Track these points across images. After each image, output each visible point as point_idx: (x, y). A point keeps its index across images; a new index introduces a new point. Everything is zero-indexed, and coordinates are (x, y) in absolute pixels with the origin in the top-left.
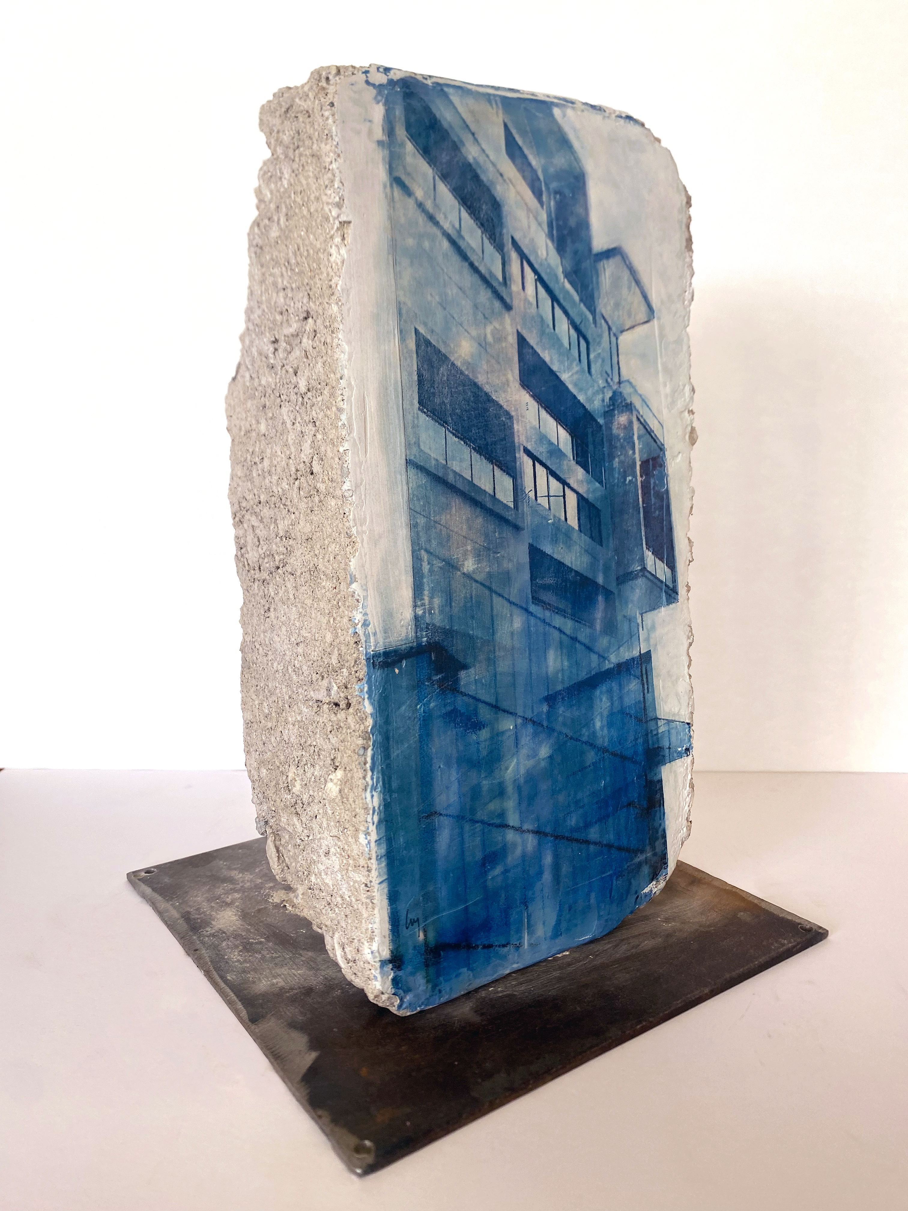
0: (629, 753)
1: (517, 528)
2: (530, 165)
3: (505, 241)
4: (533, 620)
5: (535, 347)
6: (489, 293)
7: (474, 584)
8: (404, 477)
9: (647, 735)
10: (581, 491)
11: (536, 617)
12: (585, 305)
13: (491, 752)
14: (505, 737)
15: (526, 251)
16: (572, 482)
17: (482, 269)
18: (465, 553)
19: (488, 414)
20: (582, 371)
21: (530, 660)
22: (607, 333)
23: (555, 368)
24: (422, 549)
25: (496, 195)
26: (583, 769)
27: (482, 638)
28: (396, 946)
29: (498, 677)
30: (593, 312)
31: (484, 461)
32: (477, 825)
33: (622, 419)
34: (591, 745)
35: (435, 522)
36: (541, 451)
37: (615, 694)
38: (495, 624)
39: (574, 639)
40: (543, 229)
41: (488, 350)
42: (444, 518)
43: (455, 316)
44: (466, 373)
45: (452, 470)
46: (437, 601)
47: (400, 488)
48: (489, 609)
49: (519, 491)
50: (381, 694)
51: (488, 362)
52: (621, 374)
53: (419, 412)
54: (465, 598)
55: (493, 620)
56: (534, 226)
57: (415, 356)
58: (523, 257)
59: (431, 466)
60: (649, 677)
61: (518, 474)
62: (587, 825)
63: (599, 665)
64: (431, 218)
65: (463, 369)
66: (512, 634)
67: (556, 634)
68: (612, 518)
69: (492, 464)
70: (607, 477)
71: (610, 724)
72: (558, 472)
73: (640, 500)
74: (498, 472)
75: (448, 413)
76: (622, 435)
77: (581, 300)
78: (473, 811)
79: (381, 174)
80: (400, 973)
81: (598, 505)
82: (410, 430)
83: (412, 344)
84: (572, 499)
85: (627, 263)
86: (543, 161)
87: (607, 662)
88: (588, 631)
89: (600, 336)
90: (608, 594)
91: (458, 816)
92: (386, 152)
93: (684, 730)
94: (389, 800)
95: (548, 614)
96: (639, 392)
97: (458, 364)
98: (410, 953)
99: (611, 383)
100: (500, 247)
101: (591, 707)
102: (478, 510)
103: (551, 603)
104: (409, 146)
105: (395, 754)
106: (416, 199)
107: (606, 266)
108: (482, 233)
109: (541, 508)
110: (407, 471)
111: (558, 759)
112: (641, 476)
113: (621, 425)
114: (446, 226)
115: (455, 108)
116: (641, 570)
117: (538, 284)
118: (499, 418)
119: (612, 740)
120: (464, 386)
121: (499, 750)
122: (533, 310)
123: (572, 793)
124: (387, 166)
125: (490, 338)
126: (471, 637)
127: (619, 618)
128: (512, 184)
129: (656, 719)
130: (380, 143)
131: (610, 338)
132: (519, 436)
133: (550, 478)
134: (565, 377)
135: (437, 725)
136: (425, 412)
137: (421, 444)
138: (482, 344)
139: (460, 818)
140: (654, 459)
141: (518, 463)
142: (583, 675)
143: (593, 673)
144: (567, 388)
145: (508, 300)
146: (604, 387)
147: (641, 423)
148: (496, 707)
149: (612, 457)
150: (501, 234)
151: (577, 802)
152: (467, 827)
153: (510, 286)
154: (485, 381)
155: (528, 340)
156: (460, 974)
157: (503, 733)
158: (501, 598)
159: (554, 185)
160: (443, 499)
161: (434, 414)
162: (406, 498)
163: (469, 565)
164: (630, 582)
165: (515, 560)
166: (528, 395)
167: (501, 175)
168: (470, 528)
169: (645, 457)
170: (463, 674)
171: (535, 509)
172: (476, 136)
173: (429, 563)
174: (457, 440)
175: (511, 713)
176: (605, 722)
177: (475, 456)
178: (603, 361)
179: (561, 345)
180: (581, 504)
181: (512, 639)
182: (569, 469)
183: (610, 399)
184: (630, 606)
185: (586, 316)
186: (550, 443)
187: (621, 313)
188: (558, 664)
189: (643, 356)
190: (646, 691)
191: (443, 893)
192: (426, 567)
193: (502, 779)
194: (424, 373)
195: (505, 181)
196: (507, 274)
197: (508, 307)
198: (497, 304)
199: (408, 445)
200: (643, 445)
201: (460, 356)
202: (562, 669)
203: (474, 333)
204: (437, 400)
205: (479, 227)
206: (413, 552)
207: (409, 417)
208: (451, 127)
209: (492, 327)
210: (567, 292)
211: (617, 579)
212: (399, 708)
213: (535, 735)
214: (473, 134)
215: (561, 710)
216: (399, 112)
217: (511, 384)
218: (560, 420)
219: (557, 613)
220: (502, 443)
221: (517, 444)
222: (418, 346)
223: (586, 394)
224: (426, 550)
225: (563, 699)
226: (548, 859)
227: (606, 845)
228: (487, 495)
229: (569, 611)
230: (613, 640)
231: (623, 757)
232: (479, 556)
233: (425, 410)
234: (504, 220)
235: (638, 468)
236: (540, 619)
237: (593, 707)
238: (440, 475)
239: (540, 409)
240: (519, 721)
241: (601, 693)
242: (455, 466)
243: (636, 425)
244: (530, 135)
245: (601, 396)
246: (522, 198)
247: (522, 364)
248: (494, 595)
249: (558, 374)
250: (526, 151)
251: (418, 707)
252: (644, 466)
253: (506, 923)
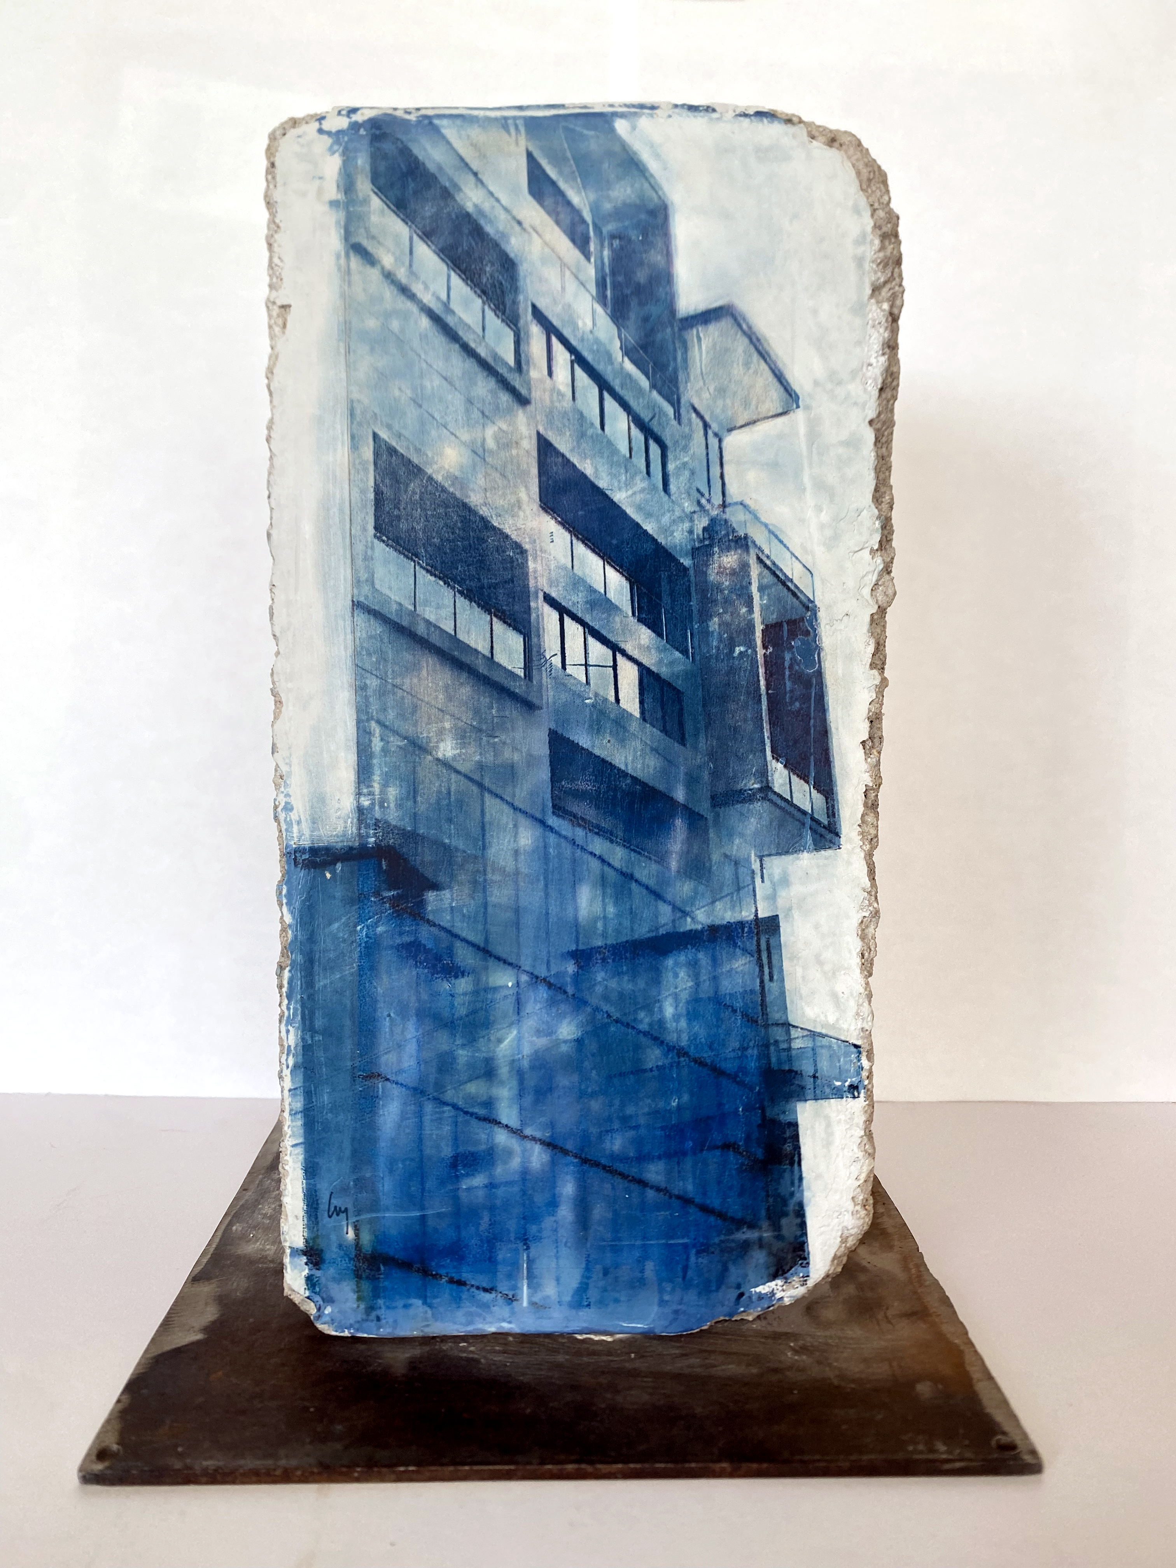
0: (729, 1066)
1: (529, 706)
2: (569, 203)
3: (521, 311)
4: (552, 839)
5: (568, 455)
6: (492, 383)
7: (453, 776)
8: (349, 623)
9: (767, 1046)
10: (646, 661)
11: (558, 833)
12: (660, 393)
13: (474, 1012)
14: (498, 996)
15: (556, 322)
16: (629, 648)
17: (482, 352)
18: (441, 732)
19: (484, 545)
20: (654, 488)
21: (547, 895)
22: (702, 432)
23: (602, 484)
24: (372, 719)
25: (508, 249)
26: (639, 1071)
27: (464, 852)
28: (314, 1235)
29: (490, 909)
30: (676, 404)
31: (477, 610)
32: (446, 1108)
33: (730, 560)
34: (656, 1039)
35: (394, 685)
36: (575, 601)
37: (703, 971)
38: (488, 835)
39: (628, 876)
40: (587, 290)
41: (489, 459)
42: (407, 683)
43: (437, 416)
44: (451, 490)
45: (424, 619)
46: (393, 792)
47: (342, 637)
48: (478, 813)
49: (534, 653)
50: (303, 902)
51: (486, 475)
52: (727, 493)
53: (376, 541)
54: (439, 792)
55: (483, 828)
56: (572, 286)
57: (371, 468)
58: (550, 329)
59: (391, 611)
60: (775, 958)
61: (533, 629)
62: (642, 1158)
63: (674, 921)
64: (405, 291)
65: (446, 485)
66: (516, 852)
67: (595, 864)
68: (704, 706)
69: (490, 613)
70: (696, 644)
71: (692, 1015)
72: (604, 632)
73: (762, 683)
74: (498, 626)
75: (420, 543)
76: (727, 583)
77: (653, 386)
78: (440, 1087)
79: (334, 241)
80: (318, 1273)
81: (679, 684)
82: (359, 562)
83: (368, 453)
84: (629, 675)
85: (744, 326)
86: (592, 196)
87: (689, 920)
88: (654, 867)
89: (688, 437)
90: (694, 819)
91: (415, 1089)
92: (342, 215)
93: (847, 1054)
94: (310, 1042)
95: (580, 833)
96: (763, 520)
97: (439, 478)
98: (332, 1252)
99: (708, 507)
100: (512, 320)
101: (656, 980)
102: (465, 675)
103: (588, 817)
104: (376, 202)
105: (322, 983)
106: (383, 268)
107: (701, 335)
108: (484, 303)
109: (572, 681)
110: (353, 616)
111: (592, 1046)
112: (765, 647)
113: (725, 568)
114: (427, 299)
115: (448, 143)
116: (760, 790)
117: (576, 366)
118: (504, 552)
119: (695, 1039)
120: (447, 507)
121: (486, 1011)
122: (567, 403)
123: (617, 1102)
124: (342, 231)
125: (491, 444)
126: (446, 848)
127: (715, 857)
128: (537, 232)
129: (787, 1026)
130: (334, 204)
131: (706, 439)
132: (536, 578)
133: (591, 640)
134: (620, 497)
135: (387, 958)
136: (384, 541)
137: (377, 582)
138: (479, 452)
139: (418, 1092)
140: (792, 623)
141: (533, 616)
142: (643, 931)
143: (662, 931)
144: (624, 513)
145: (524, 392)
146: (694, 512)
147: (766, 566)
148: (485, 951)
149: (705, 616)
150: (515, 302)
151: (625, 1120)
152: (429, 1107)
153: (528, 371)
154: (482, 501)
155: (556, 445)
156: (410, 1305)
157: (495, 989)
158: (498, 800)
159: (610, 227)
160: (408, 657)
161: (398, 543)
162: (350, 651)
163: (447, 749)
164: (739, 806)
165: (524, 750)
166: (553, 522)
167: (519, 223)
168: (450, 699)
169: (773, 618)
170: (431, 896)
171: (562, 681)
172: (480, 176)
173: (382, 740)
174: (433, 578)
175: (510, 964)
176: (682, 1008)
177: (461, 602)
178: (693, 473)
179: (614, 451)
180: (645, 681)
181: (516, 860)
182: (625, 628)
183: (705, 529)
184: (737, 841)
185: (661, 410)
186: (592, 590)
187: (728, 402)
188: (597, 909)
189: (773, 466)
190: (766, 977)
191: (387, 1186)
192: (377, 745)
193: (491, 1055)
194: (385, 490)
195: (524, 230)
196: (523, 356)
197: (523, 401)
198: (505, 398)
199: (357, 583)
200: (769, 599)
201: (442, 468)
202: (605, 917)
203: (465, 436)
204: (403, 526)
205: (479, 296)
206: (359, 722)
207: (360, 547)
208: (440, 168)
209: (496, 429)
210: (629, 376)
211: (713, 798)
212: (330, 924)
213: (552, 1003)
214: (475, 174)
215: (600, 976)
216: (362, 161)
217: (525, 506)
218: (610, 558)
219: (597, 834)
220: (507, 586)
221: (532, 589)
222: (377, 454)
223: (658, 521)
224: (378, 722)
225: (604, 960)
226: (568, 1188)
227: (679, 1197)
228: (480, 656)
229: (621, 834)
230: (701, 888)
231: (718, 1072)
232: (463, 737)
233: (384, 538)
234: (521, 283)
235: (758, 635)
236: (565, 838)
237: (659, 983)
238: (405, 623)
239: (575, 541)
240: (524, 978)
241: (676, 964)
242: (430, 614)
243: (755, 571)
244: (572, 162)
245: (687, 525)
246: (553, 250)
247: (544, 479)
248: (486, 795)
249: (608, 492)
250: (562, 185)
251: (359, 928)
252: (772, 632)
253: (490, 1259)
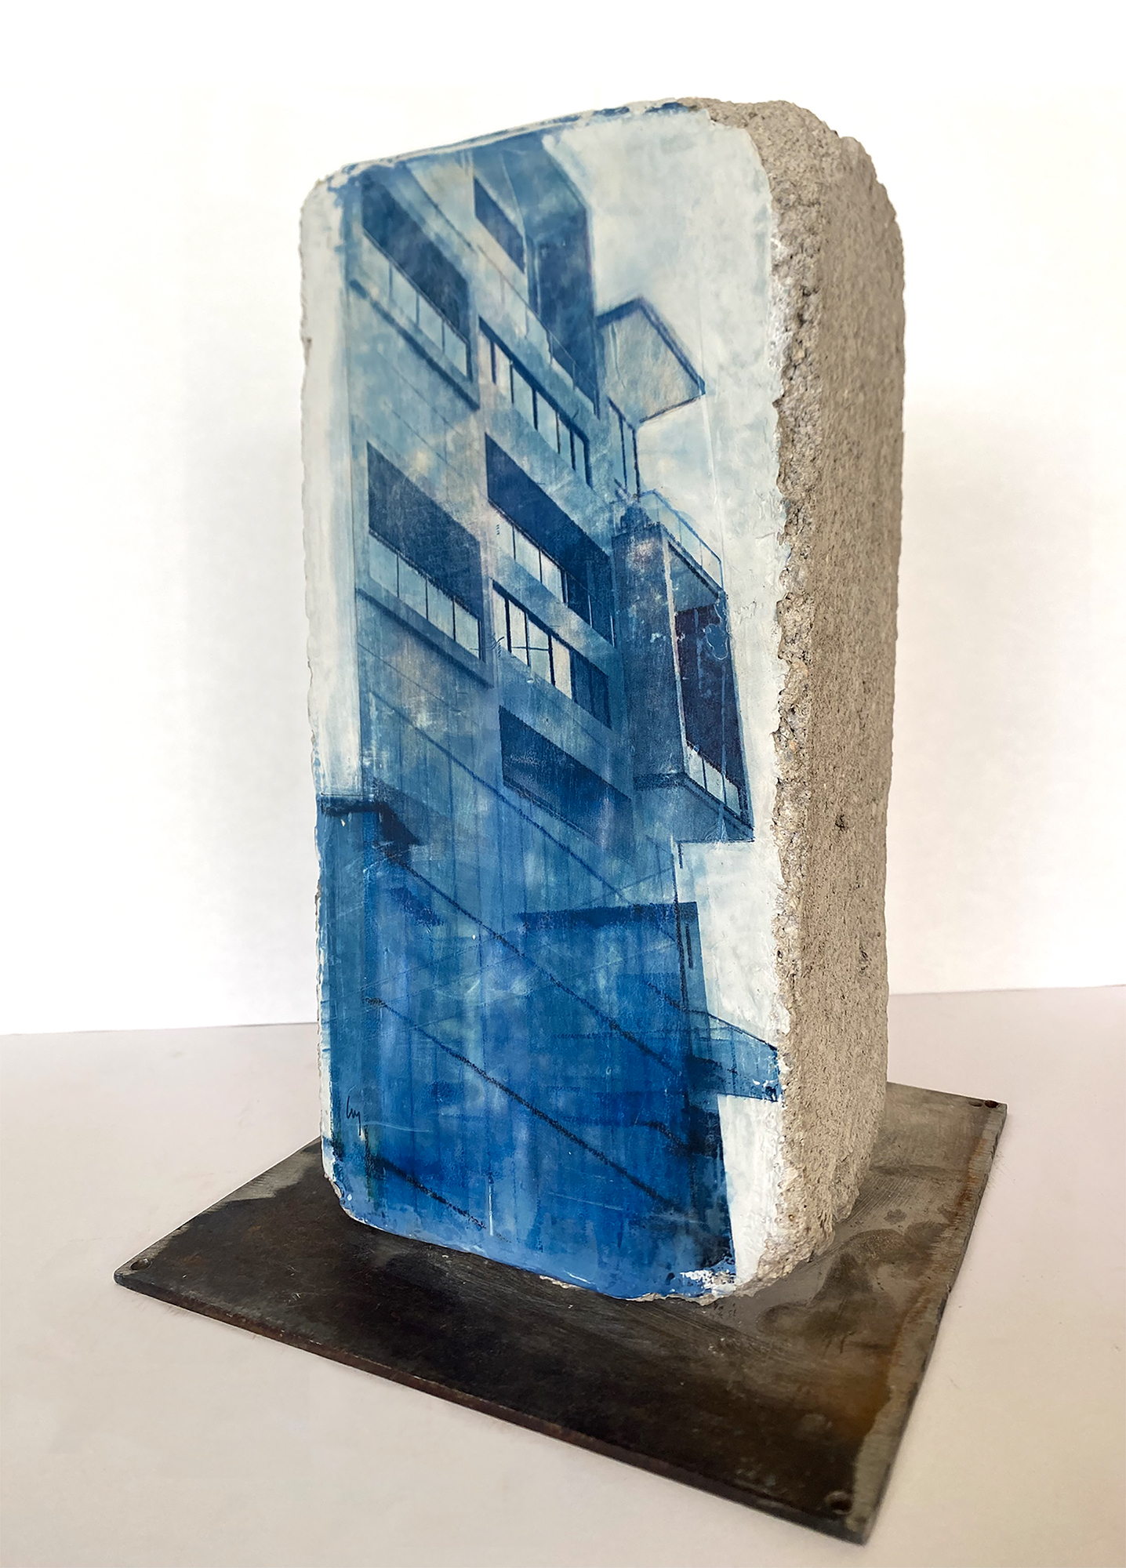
0: (656, 1046)
1: (484, 684)
2: (507, 221)
3: (471, 326)
4: (504, 807)
5: (509, 453)
6: (451, 393)
7: (428, 744)
8: (353, 607)
9: (688, 1032)
10: (575, 645)
11: (508, 803)
12: (582, 390)
13: (448, 958)
14: (466, 946)
15: (497, 332)
16: (562, 632)
17: (443, 365)
18: (418, 704)
19: (447, 538)
20: (578, 481)
21: (501, 858)
22: (618, 424)
23: (537, 479)
24: (370, 691)
25: (460, 269)
26: (577, 1036)
27: (438, 813)
28: (338, 1131)
29: (457, 867)
30: (595, 399)
31: (443, 596)
32: (428, 1040)
33: (644, 548)
34: (592, 1007)
35: (385, 662)
36: (517, 588)
37: (630, 948)
38: (454, 801)
39: (566, 850)
40: (523, 300)
41: (449, 461)
42: (394, 660)
43: (411, 425)
44: (422, 490)
45: (405, 604)
46: (385, 755)
47: (349, 621)
48: (447, 780)
49: (486, 636)
50: (327, 844)
51: (448, 475)
52: (641, 481)
53: (370, 537)
54: (418, 758)
55: (451, 794)
56: (510, 296)
57: (366, 473)
58: (494, 339)
59: (381, 597)
60: (694, 945)
61: (485, 614)
62: (581, 1120)
63: (604, 896)
64: (387, 317)
65: (419, 485)
66: (476, 817)
67: (538, 834)
68: (626, 690)
69: (452, 600)
70: (618, 630)
71: (622, 991)
72: (541, 618)
73: (677, 669)
74: (459, 611)
75: (401, 538)
76: (643, 571)
77: (576, 384)
78: (423, 1019)
79: (338, 281)
80: (341, 1164)
81: (604, 668)
82: (359, 555)
83: (364, 461)
84: (562, 657)
85: (653, 318)
86: (525, 211)
87: (617, 897)
88: (587, 842)
89: (606, 431)
90: (620, 799)
91: (405, 1019)
92: (343, 258)
93: (763, 1055)
94: (333, 964)
95: (526, 805)
96: (673, 508)
97: (413, 480)
98: (350, 1149)
99: (625, 497)
100: (464, 334)
101: (590, 952)
102: (435, 654)
103: (531, 790)
104: (366, 243)
105: (340, 915)
106: (371, 299)
107: (616, 330)
108: (443, 321)
109: (517, 662)
110: (355, 601)
111: (539, 1005)
112: (678, 634)
113: (641, 557)
114: (402, 322)
115: (417, 182)
116: (677, 775)
117: (514, 371)
118: (462, 544)
119: (625, 1013)
120: (420, 505)
121: (456, 958)
122: (508, 406)
123: (560, 1061)
124: (344, 271)
125: (451, 447)
126: (424, 808)
127: (639, 838)
128: (483, 252)
129: (706, 1015)
130: (338, 249)
131: (622, 431)
132: (487, 567)
133: (530, 623)
134: (551, 490)
135: (384, 899)
136: (375, 537)
137: (371, 573)
138: (442, 455)
139: (407, 1021)
140: (702, 610)
141: (485, 601)
142: (578, 903)
143: (594, 905)
144: (555, 504)
145: (474, 398)
146: (613, 502)
147: (677, 554)
148: (454, 904)
149: (625, 603)
150: (466, 318)
151: (567, 1079)
152: (416, 1037)
153: (477, 379)
154: (444, 499)
155: (500, 444)
156: (406, 1210)
157: (463, 940)
158: (462, 768)
159: (539, 238)
160: (393, 637)
161: (386, 539)
162: (354, 633)
163: (423, 720)
164: (658, 790)
165: (481, 724)
166: (499, 515)
167: (469, 245)
168: (424, 675)
169: (685, 605)
170: (414, 849)
171: (509, 663)
172: (440, 207)
173: (377, 709)
174: (410, 569)
175: (474, 919)
176: (613, 983)
177: (432, 589)
178: (611, 465)
179: (547, 448)
180: (575, 664)
181: (476, 824)
182: (558, 613)
183: (622, 518)
184: (657, 825)
185: (583, 405)
186: (531, 579)
187: (640, 393)
188: (541, 875)
189: (681, 454)
190: (686, 963)
191: (386, 1099)
192: (374, 713)
193: (461, 998)
194: (376, 492)
195: (472, 250)
196: (473, 365)
197: (474, 406)
198: (460, 404)
199: (358, 573)
200: (680, 587)
201: (416, 470)
202: (547, 885)
203: (432, 441)
204: (389, 523)
205: (440, 315)
206: (361, 693)
207: (359, 542)
208: (410, 205)
209: (454, 433)
210: (556, 376)
211: (636, 780)
212: (345, 865)
213: (506, 959)
214: (436, 207)
215: (544, 940)
216: (357, 209)
217: (476, 502)
218: (544, 548)
219: (540, 806)
220: (465, 575)
221: (484, 578)
222: (370, 462)
223: (583, 512)
224: (374, 694)
225: (547, 925)
226: (522, 1135)
227: (613, 1165)
228: (446, 638)
229: (558, 808)
230: (627, 867)
231: (646, 1051)
232: (434, 710)
233: (376, 534)
234: (470, 300)
235: (672, 621)
236: (514, 808)
237: (593, 954)
238: (391, 608)
239: (516, 533)
240: (485, 933)
241: (607, 938)
242: (408, 600)
243: (667, 558)
244: (509, 182)
245: (607, 515)
246: (495, 265)
247: (491, 476)
248: (453, 763)
249: (541, 486)
250: (501, 205)
251: (364, 871)
252: (685, 619)
253: (463, 1184)
